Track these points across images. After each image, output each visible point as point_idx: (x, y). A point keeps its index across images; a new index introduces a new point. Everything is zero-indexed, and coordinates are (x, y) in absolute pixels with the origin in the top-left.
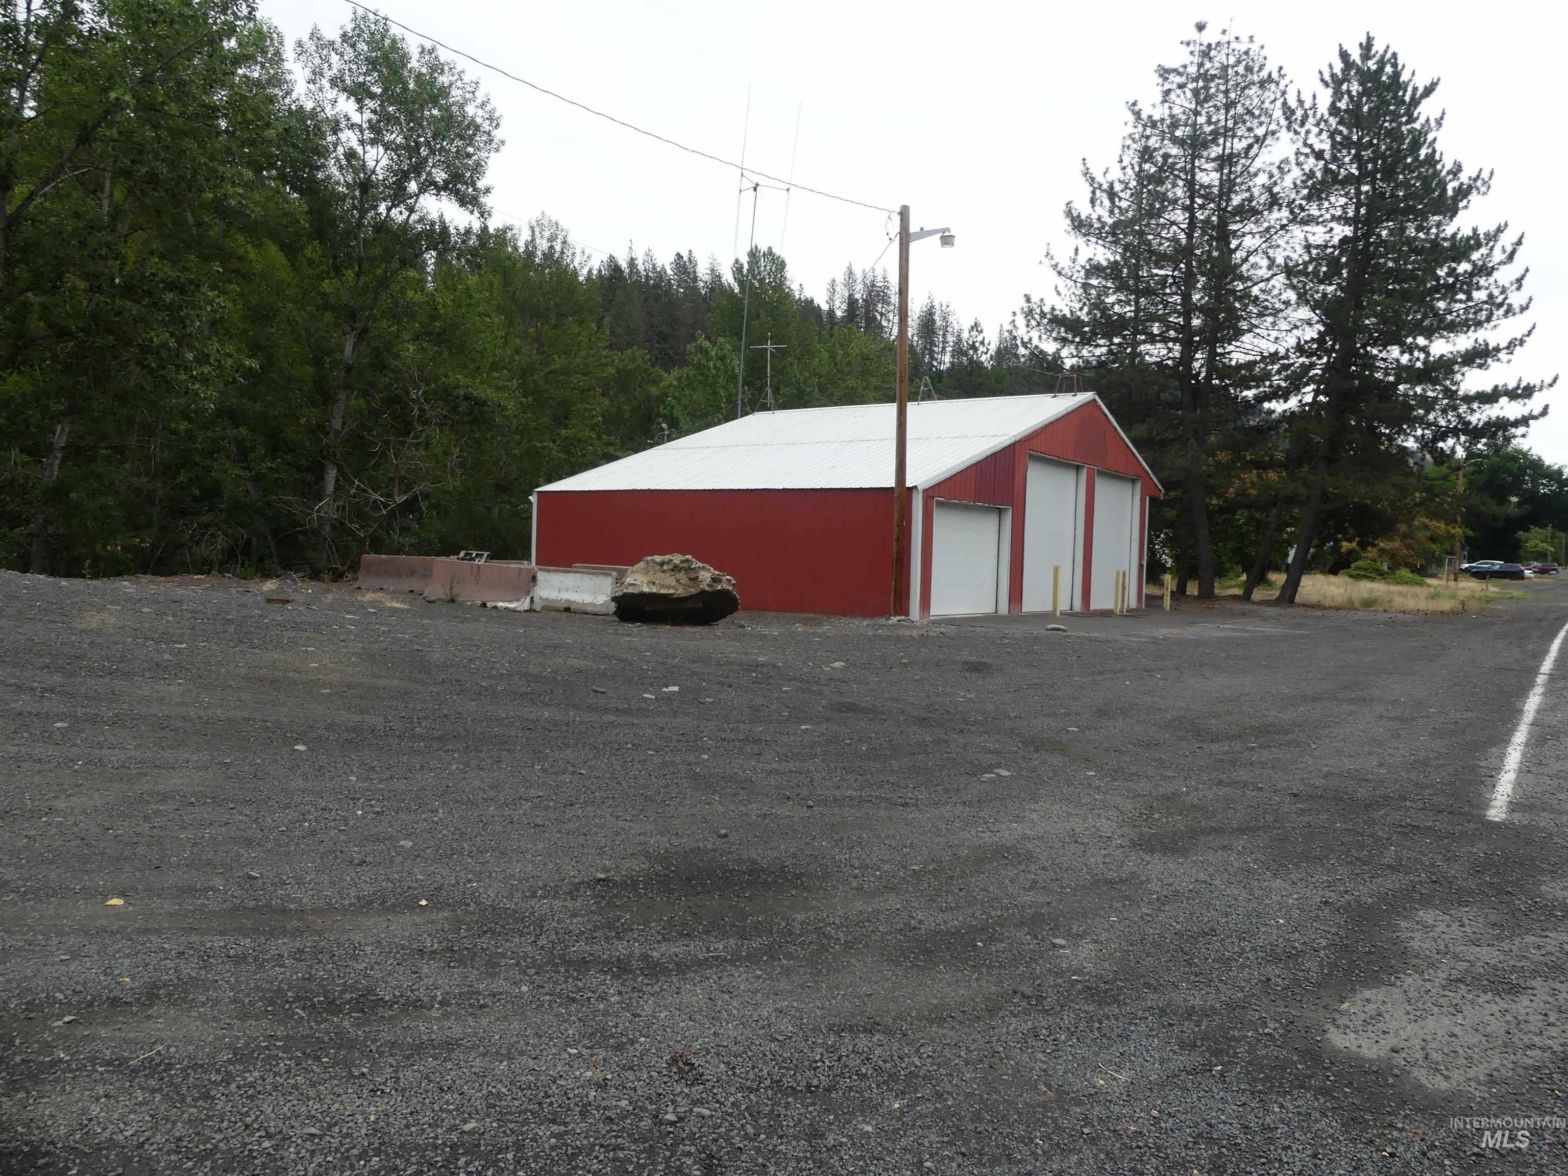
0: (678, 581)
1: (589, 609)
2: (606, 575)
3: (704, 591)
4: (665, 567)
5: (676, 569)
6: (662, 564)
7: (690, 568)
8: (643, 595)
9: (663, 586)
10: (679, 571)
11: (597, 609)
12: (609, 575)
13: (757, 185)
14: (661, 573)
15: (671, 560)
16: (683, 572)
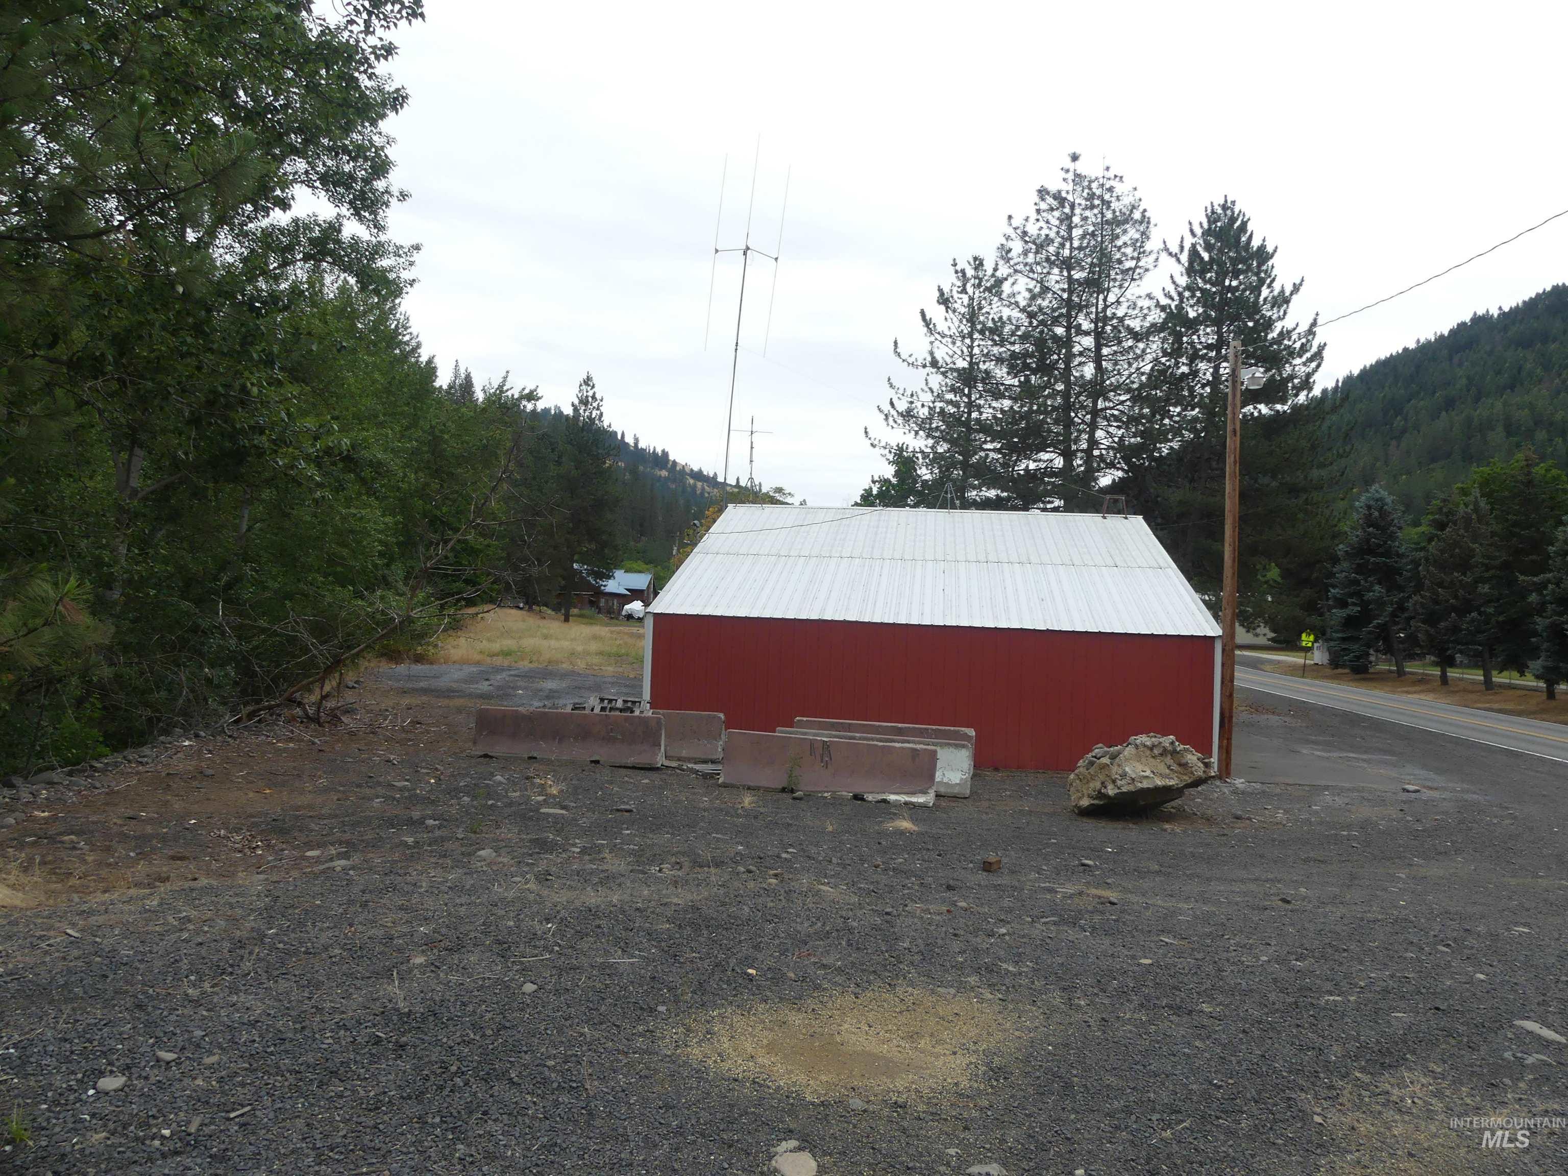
6: (1152, 747)
7: (1176, 751)
9: (1163, 776)
12: (963, 746)
13: (748, 248)
14: (1152, 760)
15: (1160, 743)
16: (1169, 757)
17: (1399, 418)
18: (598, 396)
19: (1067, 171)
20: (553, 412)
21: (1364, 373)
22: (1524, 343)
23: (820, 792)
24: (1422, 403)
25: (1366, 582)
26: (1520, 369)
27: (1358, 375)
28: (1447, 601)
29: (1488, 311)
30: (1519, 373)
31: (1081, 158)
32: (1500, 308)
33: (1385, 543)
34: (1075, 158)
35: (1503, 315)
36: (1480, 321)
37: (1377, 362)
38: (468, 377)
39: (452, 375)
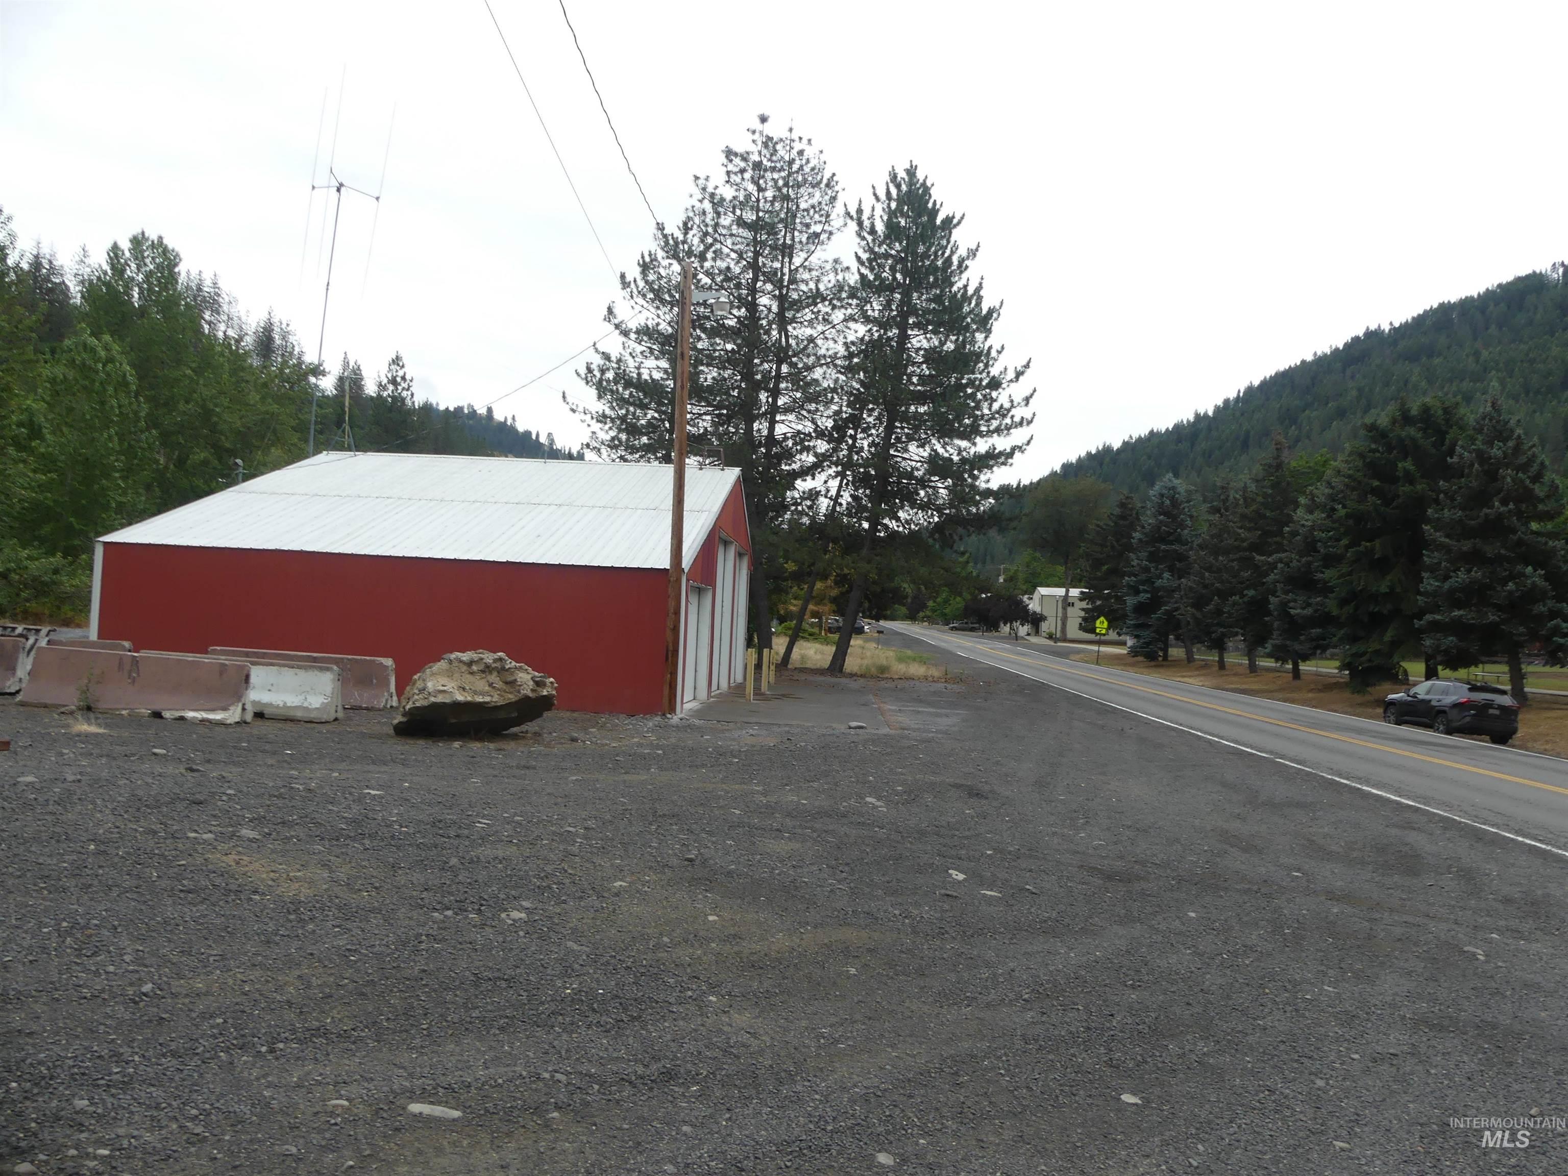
0: (491, 685)
1: (299, 714)
2: (321, 669)
3: (527, 698)
4: (475, 668)
5: (487, 669)
6: (470, 663)
7: (503, 669)
8: (456, 705)
9: (475, 693)
10: (491, 673)
11: (313, 715)
12: (328, 669)
13: (341, 185)
14: (468, 676)
15: (482, 659)
16: (495, 674)
17: (1293, 427)
18: (408, 377)
19: (754, 132)
20: (466, 411)
21: (1264, 384)
22: (1412, 357)
23: (118, 709)
24: (1315, 413)
25: (1157, 569)
26: (1406, 382)
27: (1259, 386)
28: (1213, 584)
29: (1379, 326)
30: (1405, 385)
31: (770, 120)
32: (1391, 324)
33: (1175, 531)
34: (763, 119)
35: (1394, 330)
36: (1373, 336)
37: (1276, 374)
38: (357, 371)
39: (341, 367)
